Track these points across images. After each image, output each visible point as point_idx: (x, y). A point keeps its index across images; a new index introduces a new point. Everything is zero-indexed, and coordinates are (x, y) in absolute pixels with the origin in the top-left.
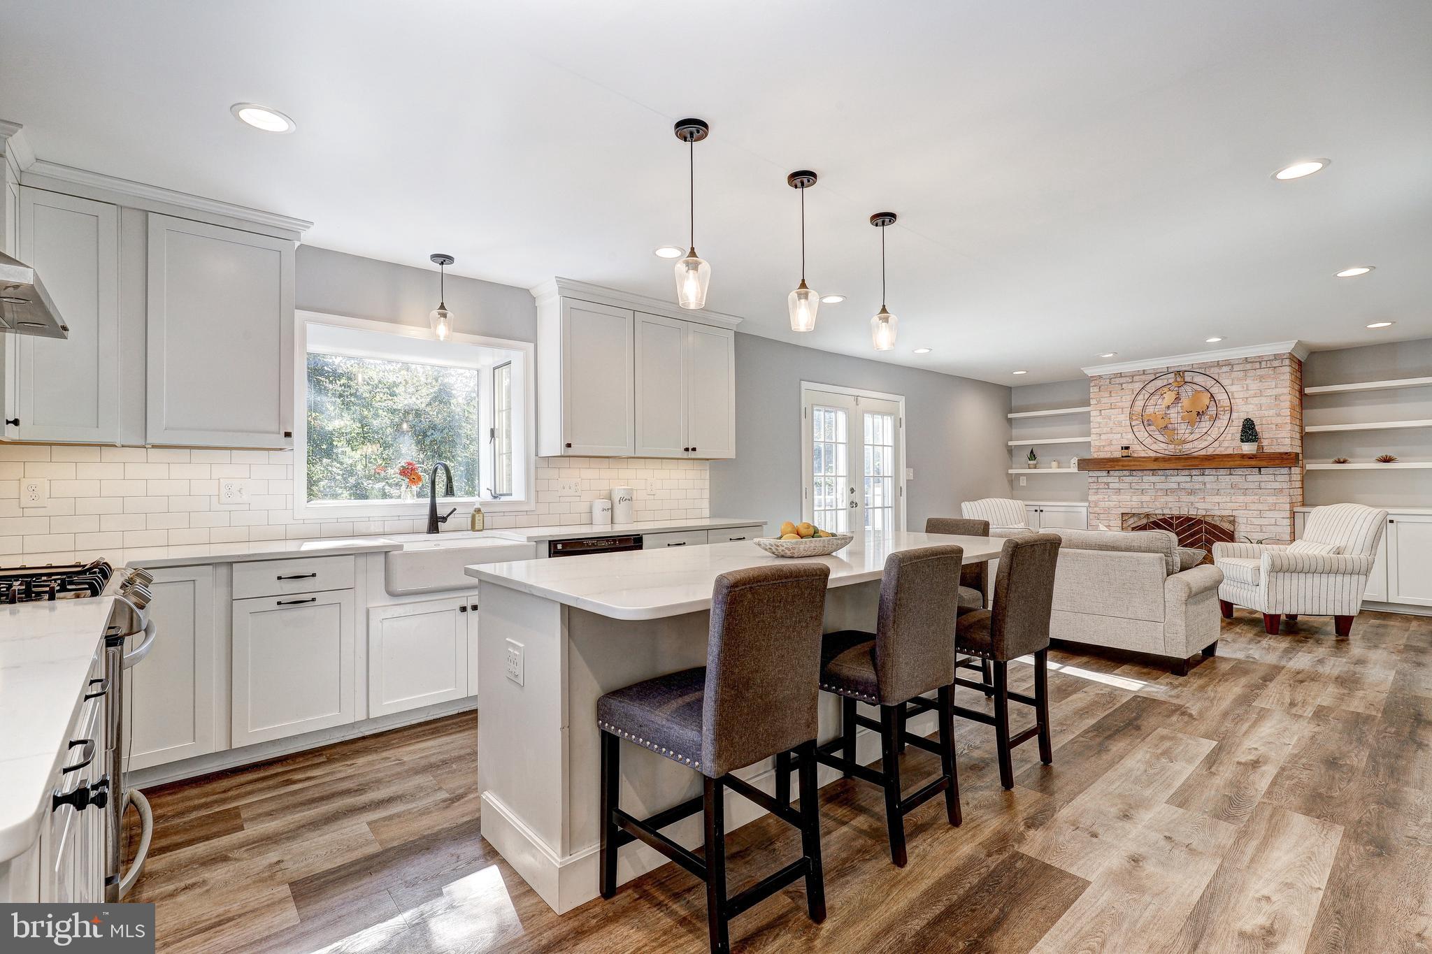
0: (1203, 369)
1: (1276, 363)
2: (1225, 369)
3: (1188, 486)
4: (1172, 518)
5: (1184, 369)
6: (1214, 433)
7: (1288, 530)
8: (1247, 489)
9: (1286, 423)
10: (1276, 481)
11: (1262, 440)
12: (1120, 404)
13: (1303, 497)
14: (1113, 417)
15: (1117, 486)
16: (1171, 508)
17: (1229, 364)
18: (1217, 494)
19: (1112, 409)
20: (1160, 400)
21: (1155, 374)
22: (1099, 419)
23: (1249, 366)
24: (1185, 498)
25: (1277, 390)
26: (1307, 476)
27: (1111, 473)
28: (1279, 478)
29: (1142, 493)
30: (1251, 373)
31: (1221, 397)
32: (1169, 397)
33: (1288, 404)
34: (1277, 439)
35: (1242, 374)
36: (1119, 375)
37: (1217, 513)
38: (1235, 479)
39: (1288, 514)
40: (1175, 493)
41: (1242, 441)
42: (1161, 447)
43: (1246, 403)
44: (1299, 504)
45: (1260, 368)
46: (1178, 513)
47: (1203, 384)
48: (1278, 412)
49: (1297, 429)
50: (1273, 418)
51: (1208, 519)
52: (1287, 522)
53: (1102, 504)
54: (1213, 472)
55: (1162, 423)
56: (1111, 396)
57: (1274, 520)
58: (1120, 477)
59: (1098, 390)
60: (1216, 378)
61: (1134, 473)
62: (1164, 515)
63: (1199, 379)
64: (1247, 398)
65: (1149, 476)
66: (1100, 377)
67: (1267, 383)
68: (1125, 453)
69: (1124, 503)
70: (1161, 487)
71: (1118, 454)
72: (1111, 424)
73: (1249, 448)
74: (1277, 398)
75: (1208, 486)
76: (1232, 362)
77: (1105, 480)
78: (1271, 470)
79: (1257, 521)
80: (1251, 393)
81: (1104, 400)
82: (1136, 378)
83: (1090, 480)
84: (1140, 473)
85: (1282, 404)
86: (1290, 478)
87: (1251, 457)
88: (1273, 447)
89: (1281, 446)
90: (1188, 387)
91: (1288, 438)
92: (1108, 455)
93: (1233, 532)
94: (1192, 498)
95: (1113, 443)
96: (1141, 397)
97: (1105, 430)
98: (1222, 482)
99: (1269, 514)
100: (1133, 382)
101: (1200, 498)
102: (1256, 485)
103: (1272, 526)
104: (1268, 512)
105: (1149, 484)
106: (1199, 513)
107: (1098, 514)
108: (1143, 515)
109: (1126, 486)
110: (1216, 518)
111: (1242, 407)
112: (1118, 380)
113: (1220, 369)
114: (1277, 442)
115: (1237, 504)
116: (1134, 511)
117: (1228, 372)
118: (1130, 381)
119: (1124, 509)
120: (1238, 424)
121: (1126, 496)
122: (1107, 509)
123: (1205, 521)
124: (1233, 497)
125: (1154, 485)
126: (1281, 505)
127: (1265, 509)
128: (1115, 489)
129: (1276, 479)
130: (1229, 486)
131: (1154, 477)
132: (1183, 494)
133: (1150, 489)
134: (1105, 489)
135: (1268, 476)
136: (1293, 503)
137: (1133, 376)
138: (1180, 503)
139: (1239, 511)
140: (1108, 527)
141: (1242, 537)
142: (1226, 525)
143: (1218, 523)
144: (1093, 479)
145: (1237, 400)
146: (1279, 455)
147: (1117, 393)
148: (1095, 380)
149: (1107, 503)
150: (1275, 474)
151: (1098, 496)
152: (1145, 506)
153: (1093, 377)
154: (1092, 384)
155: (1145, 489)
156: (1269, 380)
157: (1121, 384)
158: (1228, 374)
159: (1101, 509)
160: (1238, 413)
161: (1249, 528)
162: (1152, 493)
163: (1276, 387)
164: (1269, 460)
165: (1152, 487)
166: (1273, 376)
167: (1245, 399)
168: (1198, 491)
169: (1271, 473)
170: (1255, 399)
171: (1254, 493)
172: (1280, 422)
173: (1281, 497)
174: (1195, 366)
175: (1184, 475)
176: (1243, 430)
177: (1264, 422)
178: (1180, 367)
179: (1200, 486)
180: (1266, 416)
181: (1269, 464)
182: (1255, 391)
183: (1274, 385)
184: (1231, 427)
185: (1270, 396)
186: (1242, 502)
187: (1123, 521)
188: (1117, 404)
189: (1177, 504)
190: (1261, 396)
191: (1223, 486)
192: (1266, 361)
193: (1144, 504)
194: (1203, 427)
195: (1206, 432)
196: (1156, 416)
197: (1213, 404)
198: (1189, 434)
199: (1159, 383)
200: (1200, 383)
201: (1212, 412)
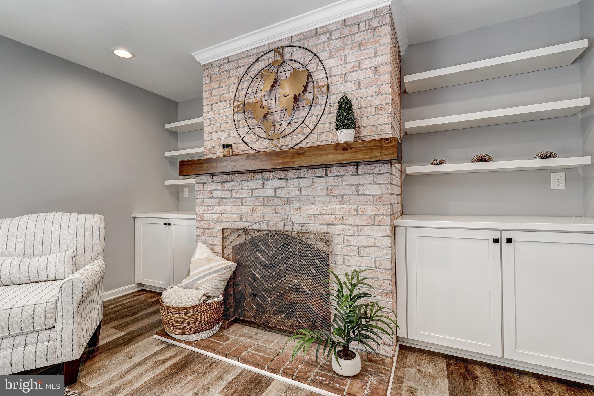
0: (302, 42)
1: (375, 23)
2: (323, 38)
3: (284, 192)
4: (267, 235)
5: (283, 44)
6: (311, 121)
7: (388, 254)
8: (343, 196)
9: (387, 104)
10: (375, 184)
11: (361, 129)
13: (402, 206)
14: (222, 111)
15: (217, 194)
16: (267, 222)
17: (326, 31)
18: (312, 204)
19: (220, 102)
21: (257, 54)
22: (209, 116)
24: (282, 210)
25: (377, 59)
27: (215, 177)
28: (380, 179)
29: (241, 203)
31: (319, 76)
33: (387, 78)
34: (376, 126)
35: (339, 43)
36: (226, 60)
37: (313, 229)
38: (332, 182)
39: (388, 231)
40: (272, 203)
41: (338, 128)
43: (345, 81)
44: (399, 214)
45: (359, 33)
46: (274, 229)
47: (301, 61)
48: (377, 89)
50: (373, 98)
51: (304, 238)
52: (387, 242)
54: (309, 173)
55: (261, 113)
56: (220, 87)
57: (372, 239)
59: (209, 81)
60: (314, 51)
61: (235, 177)
62: (259, 231)
63: (299, 55)
64: (345, 74)
65: (248, 180)
66: (211, 64)
67: (366, 51)
68: (226, 151)
69: (226, 215)
70: (258, 195)
72: (220, 121)
73: (345, 136)
74: (376, 69)
75: (304, 192)
76: (331, 28)
77: (210, 187)
78: (369, 169)
79: (354, 241)
80: (350, 66)
81: (215, 93)
82: (242, 62)
84: (239, 177)
85: (382, 78)
86: (391, 179)
87: (346, 147)
88: (372, 137)
91: (388, 124)
93: (328, 255)
94: (288, 209)
96: (245, 85)
97: (216, 127)
98: (317, 186)
99: (367, 231)
100: (237, 67)
101: (296, 209)
102: (354, 189)
103: (371, 248)
104: (366, 228)
105: (247, 191)
106: (294, 230)
107: (204, 229)
108: (242, 231)
109: (227, 194)
110: (311, 236)
111: (339, 86)
112: (227, 67)
113: (318, 39)
114: (377, 129)
115: (333, 217)
116: (234, 226)
117: (325, 42)
118: (236, 66)
119: (226, 223)
120: (335, 108)
121: (227, 208)
122: (211, 223)
123: (299, 239)
124: (329, 207)
125: (252, 192)
126: (380, 218)
127: (362, 223)
128: (217, 198)
129: (376, 180)
130: (325, 192)
131: (252, 182)
132: (279, 203)
133: (249, 198)
134: (209, 198)
135: (366, 176)
136: (393, 214)
137: (238, 60)
138: (277, 215)
139: (335, 227)
140: (211, 247)
141: (338, 263)
142: (321, 246)
143: (312, 243)
144: (200, 187)
145: (335, 78)
146: (378, 143)
147: (225, 82)
148: (206, 69)
149: (211, 215)
150: (374, 174)
151: (204, 207)
152: (244, 220)
153: (204, 65)
154: (205, 75)
155: (244, 197)
156: (368, 47)
157: (228, 71)
158: (326, 44)
159: (206, 222)
160: (335, 93)
161: (345, 251)
162: (249, 202)
163: (376, 55)
164: (366, 151)
165: (250, 195)
166: (372, 40)
167: (343, 76)
168: (294, 199)
169: (369, 172)
170: (353, 74)
171: (351, 201)
172: (380, 103)
173: (381, 206)
174: (294, 39)
175: (280, 179)
176: (339, 113)
177: (363, 104)
178: (280, 42)
179: (294, 193)
180: (365, 95)
181: (366, 156)
182: (353, 63)
183: (373, 53)
184: (328, 114)
185: (370, 68)
186: (339, 213)
187: (224, 238)
188: (225, 95)
189: (273, 217)
190: (360, 69)
191: (319, 191)
192: (365, 21)
193: (243, 217)
194: (300, 116)
195: (303, 122)
196: (256, 105)
197: (310, 85)
198: (286, 126)
199: (261, 65)
200: (299, 60)
201: (309, 96)
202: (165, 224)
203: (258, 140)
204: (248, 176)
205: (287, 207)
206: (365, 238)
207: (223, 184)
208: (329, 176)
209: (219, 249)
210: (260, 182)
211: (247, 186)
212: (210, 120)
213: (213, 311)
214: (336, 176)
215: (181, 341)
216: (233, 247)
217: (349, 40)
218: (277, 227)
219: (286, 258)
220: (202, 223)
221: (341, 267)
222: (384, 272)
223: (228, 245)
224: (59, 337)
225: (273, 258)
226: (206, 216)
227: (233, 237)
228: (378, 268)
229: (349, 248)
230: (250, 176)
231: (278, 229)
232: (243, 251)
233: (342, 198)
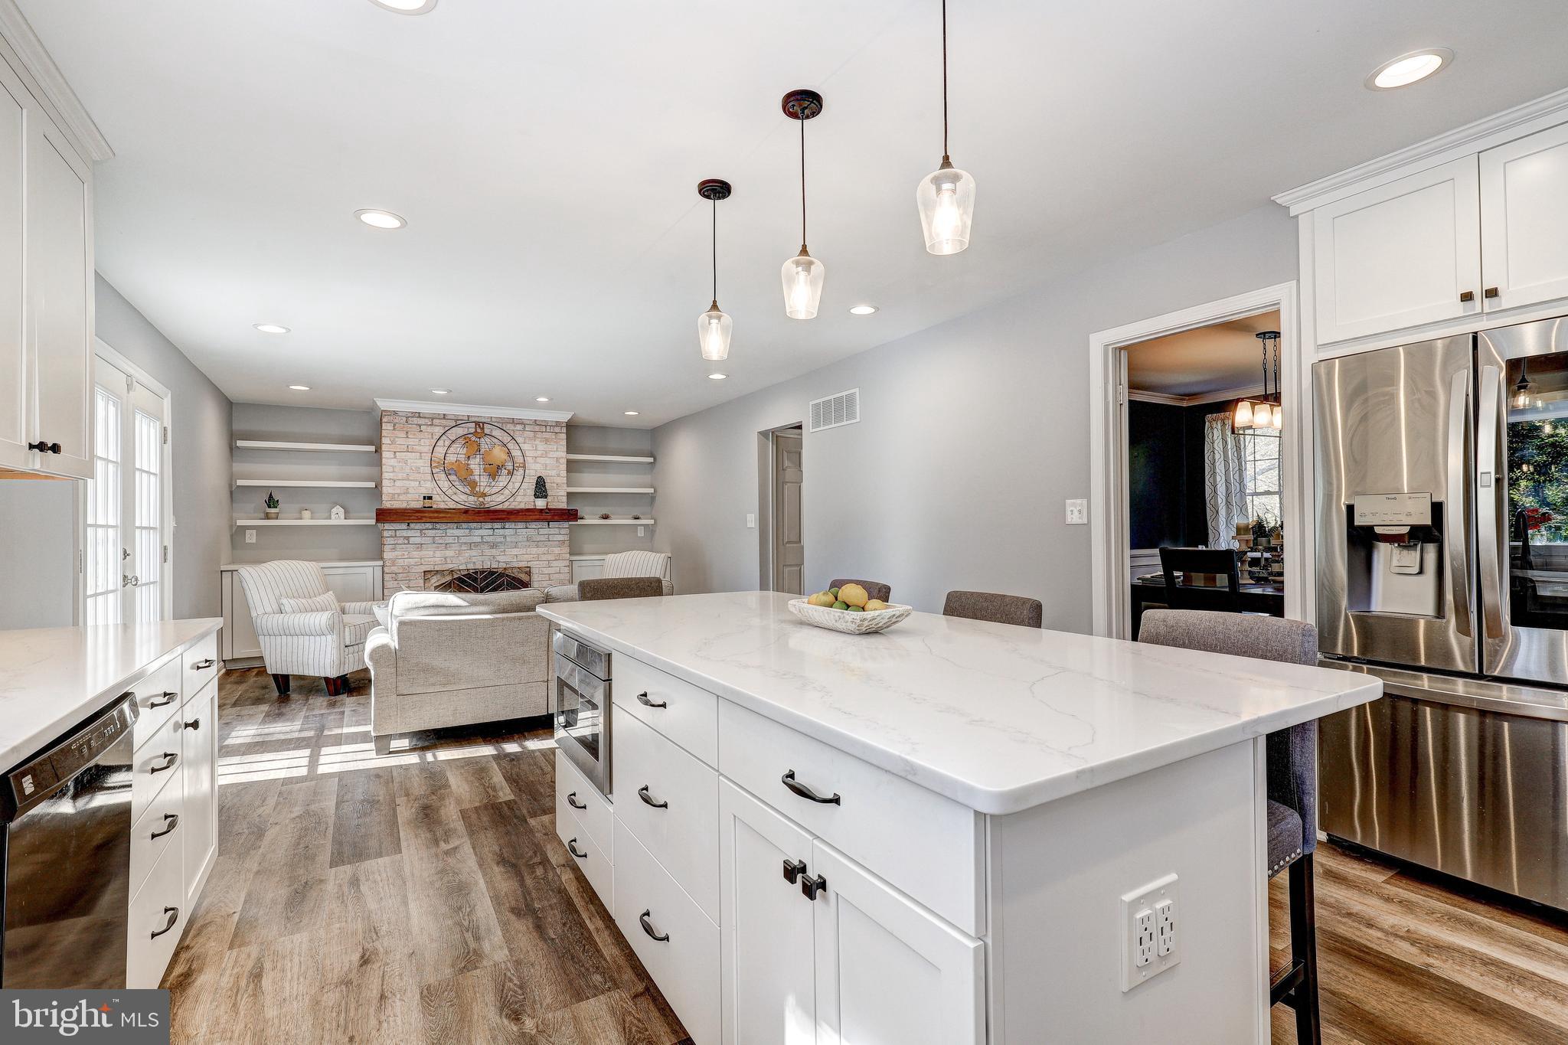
0: (501, 424)
1: (557, 430)
2: (519, 427)
3: (490, 539)
4: (476, 573)
5: (483, 420)
6: (511, 488)
7: (568, 576)
8: (539, 541)
9: (563, 483)
10: (560, 534)
11: (548, 497)
12: (417, 447)
15: (418, 540)
16: (474, 563)
17: (521, 422)
18: (515, 547)
20: (462, 450)
21: (456, 420)
22: (393, 462)
23: (537, 428)
24: (488, 552)
25: (557, 453)
27: (412, 525)
28: (563, 531)
29: (446, 548)
30: (539, 435)
31: (516, 453)
32: (471, 447)
33: (565, 467)
34: (558, 496)
35: (532, 434)
36: (417, 415)
37: (516, 565)
38: (530, 532)
39: (568, 563)
40: (479, 547)
41: (534, 496)
42: (462, 499)
43: (535, 462)
45: (546, 432)
46: (481, 567)
47: (500, 438)
48: (558, 472)
50: (556, 477)
51: (507, 572)
52: (567, 570)
53: (400, 563)
55: (463, 473)
56: (407, 437)
57: (558, 569)
58: (421, 530)
59: (392, 428)
60: (512, 434)
61: (438, 526)
62: (468, 570)
63: (497, 433)
64: (536, 457)
65: (453, 529)
66: (395, 413)
67: (550, 446)
68: (428, 503)
69: (426, 559)
70: (465, 541)
71: (418, 505)
72: (407, 470)
73: (544, 503)
74: (557, 459)
75: (508, 539)
76: (524, 421)
77: (405, 533)
78: (556, 524)
79: (546, 571)
80: (539, 453)
81: (399, 441)
82: (436, 421)
83: (387, 534)
84: (443, 526)
85: (561, 466)
86: (566, 530)
88: (555, 503)
89: (560, 504)
90: (487, 440)
91: (565, 500)
92: (404, 505)
93: (529, 582)
94: (494, 551)
95: (410, 491)
96: (441, 443)
97: (400, 476)
98: (519, 535)
99: (555, 564)
100: (432, 425)
101: (501, 551)
102: (546, 537)
103: (557, 575)
104: (554, 562)
105: (453, 537)
106: (500, 567)
107: (396, 574)
108: (449, 571)
109: (428, 540)
110: (514, 571)
111: (531, 464)
112: (416, 420)
113: (515, 426)
114: (558, 498)
115: (532, 556)
116: (436, 569)
117: (521, 430)
118: (430, 423)
119: (427, 566)
120: (532, 481)
121: (428, 552)
122: (407, 567)
124: (529, 550)
125: (458, 538)
126: (563, 555)
127: (551, 559)
128: (415, 544)
129: (560, 531)
130: (525, 539)
131: (458, 530)
132: (486, 547)
133: (454, 543)
134: (405, 544)
135: (554, 529)
138: (484, 557)
139: (532, 563)
142: (523, 576)
143: (516, 575)
145: (530, 458)
146: (567, 511)
147: (415, 434)
148: (389, 415)
149: (406, 560)
150: (559, 527)
151: (396, 553)
152: (449, 561)
153: (386, 411)
154: (385, 420)
155: (449, 543)
156: (551, 443)
157: (420, 426)
158: (521, 432)
159: (400, 567)
160: (531, 469)
161: (540, 578)
162: (456, 547)
163: (557, 451)
164: (551, 514)
165: (456, 541)
166: (554, 440)
168: (499, 544)
169: (556, 526)
170: (542, 458)
171: (544, 545)
172: (560, 482)
173: (563, 548)
174: (493, 420)
175: (487, 528)
176: (537, 487)
178: (480, 418)
179: (501, 539)
180: (552, 476)
182: (542, 451)
183: (555, 448)
184: (527, 483)
185: (554, 458)
186: (536, 553)
187: (427, 580)
189: (480, 559)
190: (546, 457)
191: (520, 538)
192: (550, 426)
193: (448, 559)
194: (502, 481)
195: (505, 487)
196: (459, 465)
197: (510, 459)
198: (490, 488)
199: (460, 431)
200: (498, 437)
201: (508, 467)
206: (553, 569)
208: (529, 528)
210: (467, 530)
211: (452, 533)
212: (394, 467)
216: (437, 587)
220: (394, 568)
223: (432, 585)
226: (399, 561)
227: (435, 579)
229: (542, 576)
233: (538, 544)
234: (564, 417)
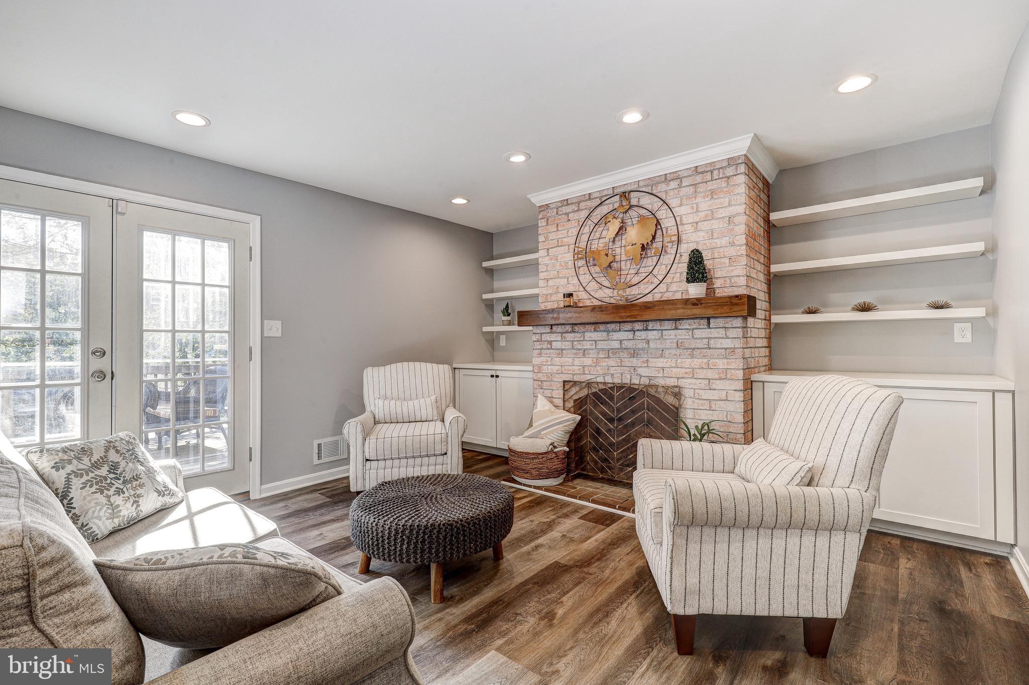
0: (650, 188)
1: (730, 171)
2: (673, 184)
3: (630, 344)
4: (613, 388)
5: (629, 188)
7: (740, 407)
8: (693, 349)
9: (741, 255)
10: (727, 338)
11: (714, 280)
12: (566, 239)
13: (770, 359)
14: (560, 256)
16: (612, 375)
17: (677, 177)
18: (662, 356)
19: (558, 246)
20: (605, 233)
21: (601, 198)
22: (546, 260)
23: (699, 178)
24: (628, 362)
25: (731, 209)
26: (774, 332)
27: (554, 328)
28: (732, 333)
29: (584, 354)
31: (668, 223)
32: (614, 226)
33: (742, 228)
34: (730, 278)
35: (692, 189)
36: (565, 202)
37: (661, 382)
38: (682, 335)
39: (740, 385)
40: (617, 355)
41: (688, 281)
42: (605, 294)
43: (696, 230)
44: (762, 369)
45: (712, 180)
46: (620, 382)
47: (649, 207)
48: (731, 240)
49: (760, 267)
50: (727, 249)
51: (652, 391)
52: (739, 396)
53: (545, 369)
54: (657, 325)
55: (605, 261)
56: (558, 230)
57: (725, 393)
58: (562, 334)
59: (545, 224)
60: (664, 198)
61: (576, 328)
62: (605, 383)
63: (646, 201)
64: (697, 223)
65: (591, 331)
66: (548, 206)
67: (719, 200)
68: (567, 301)
69: (566, 367)
70: (603, 347)
72: (558, 268)
73: (696, 290)
74: (730, 219)
75: (652, 345)
76: (681, 174)
77: (548, 338)
78: (720, 322)
79: (706, 395)
80: (702, 215)
81: (552, 236)
82: (582, 205)
83: (534, 338)
84: (581, 328)
85: (737, 228)
86: (748, 333)
87: (697, 302)
88: (726, 290)
89: (735, 289)
90: (633, 213)
91: (743, 276)
93: (677, 409)
94: (635, 362)
96: (586, 230)
97: (553, 274)
98: (666, 339)
99: (719, 384)
100: (578, 210)
101: (643, 362)
102: (705, 343)
103: (723, 402)
104: (718, 382)
105: (591, 342)
106: (642, 383)
107: (542, 381)
108: (584, 384)
109: (567, 345)
110: (660, 390)
111: (690, 234)
112: (565, 209)
113: (668, 185)
114: (730, 281)
115: (684, 370)
116: (576, 379)
117: (676, 189)
118: (576, 209)
119: (566, 375)
120: (686, 258)
121: (568, 359)
122: (550, 375)
123: (647, 393)
124: (679, 361)
125: (595, 344)
126: (733, 371)
127: (714, 377)
128: (557, 349)
129: (728, 334)
130: (675, 345)
131: (596, 334)
132: (625, 355)
133: (592, 349)
134: (548, 349)
135: (717, 330)
136: (748, 368)
137: (579, 203)
138: (623, 368)
139: (685, 380)
140: (550, 399)
141: (688, 417)
142: (670, 400)
143: (661, 397)
144: (537, 337)
145: (686, 226)
146: (728, 300)
147: (563, 225)
148: (542, 211)
149: (549, 367)
150: (725, 328)
151: (541, 358)
152: (587, 372)
153: (540, 207)
154: (540, 216)
155: (587, 349)
156: (722, 196)
157: (567, 214)
158: (676, 191)
159: (544, 374)
160: (685, 242)
161: (696, 404)
162: (593, 354)
163: (730, 205)
164: (716, 307)
165: (594, 347)
166: (727, 189)
167: (695, 224)
168: (641, 352)
169: (721, 325)
170: (706, 223)
171: (702, 355)
172: (734, 254)
173: (733, 360)
174: (641, 184)
175: (626, 331)
176: (690, 268)
177: (716, 255)
178: (626, 186)
179: (643, 345)
180: (719, 246)
181: (716, 312)
182: (706, 212)
183: (727, 202)
184: (679, 263)
185: (723, 218)
186: (689, 367)
187: (565, 391)
188: (564, 239)
189: (619, 370)
190: (713, 219)
191: (668, 344)
192: (719, 169)
193: (586, 369)
194: (648, 264)
195: (651, 272)
196: (599, 253)
197: (659, 233)
198: (633, 276)
199: (604, 209)
200: (646, 206)
201: (658, 244)
202: (492, 376)
203: (601, 288)
204: (592, 327)
205: (634, 360)
206: (716, 392)
207: (564, 335)
208: (679, 329)
209: (560, 402)
210: (605, 334)
211: (590, 337)
212: (547, 265)
213: (559, 460)
214: (687, 329)
215: (530, 486)
216: (575, 401)
217: (702, 188)
218: (623, 380)
219: (633, 412)
220: (540, 375)
221: (692, 421)
222: (736, 425)
223: (570, 398)
224: (449, 462)
225: (619, 411)
226: (545, 367)
227: (574, 390)
228: (729, 422)
229: (700, 402)
230: (593, 327)
231: (624, 382)
232: (586, 404)
233: (693, 352)
234: (739, 146)
